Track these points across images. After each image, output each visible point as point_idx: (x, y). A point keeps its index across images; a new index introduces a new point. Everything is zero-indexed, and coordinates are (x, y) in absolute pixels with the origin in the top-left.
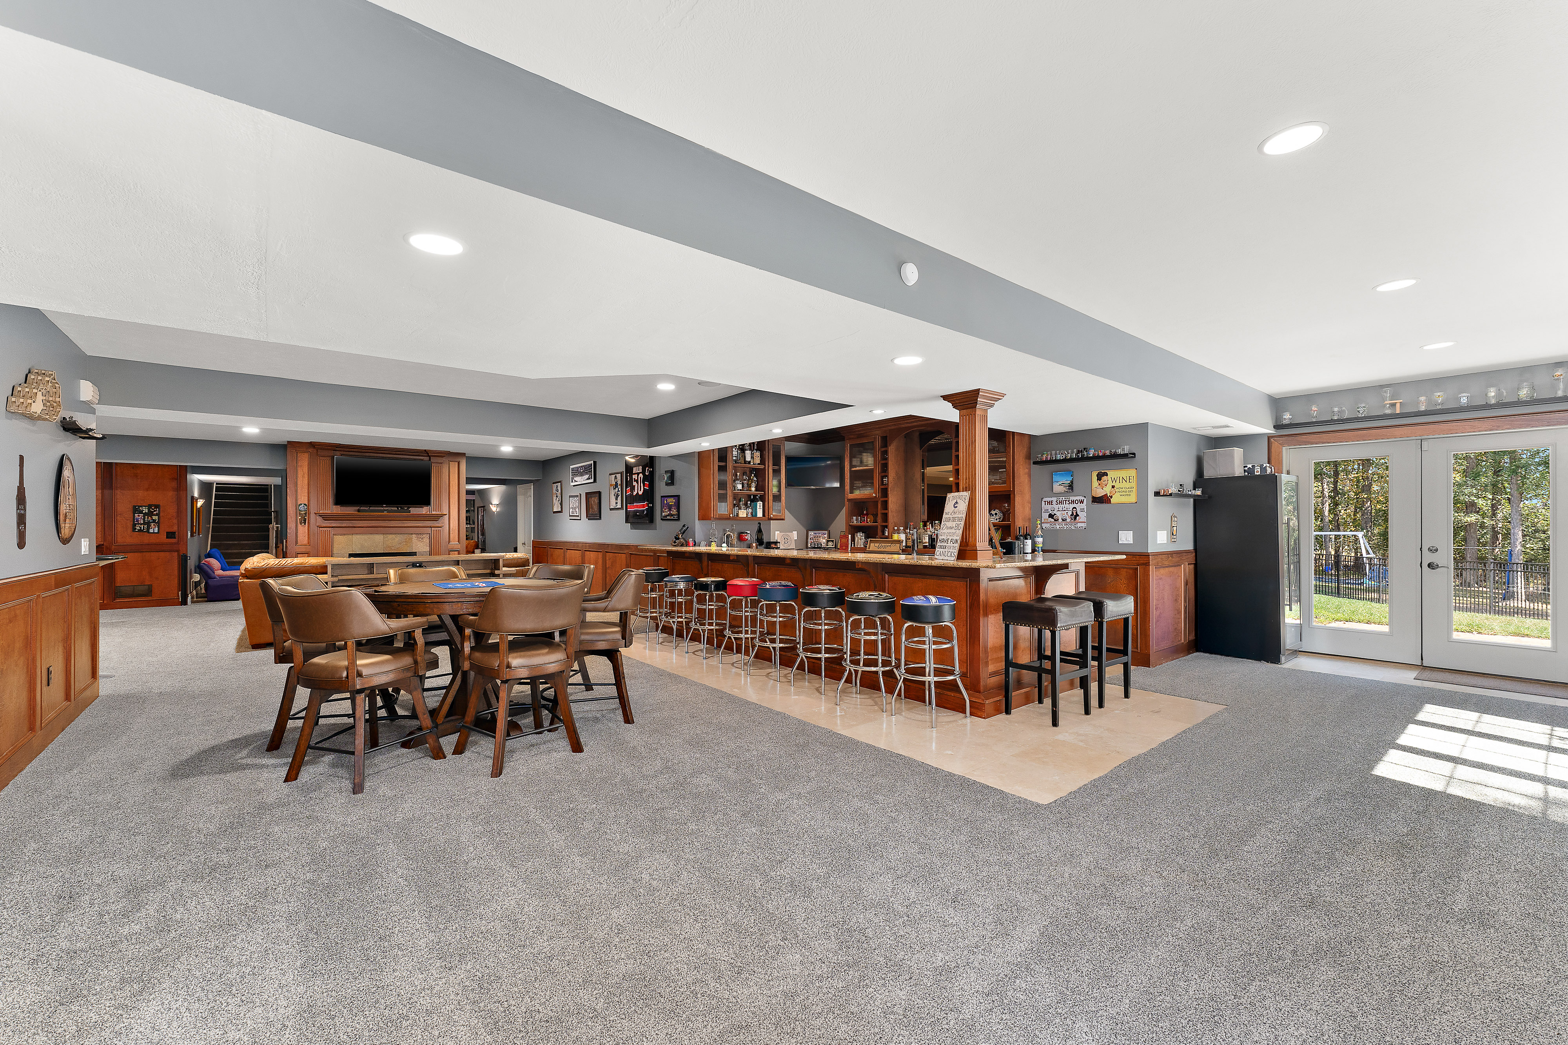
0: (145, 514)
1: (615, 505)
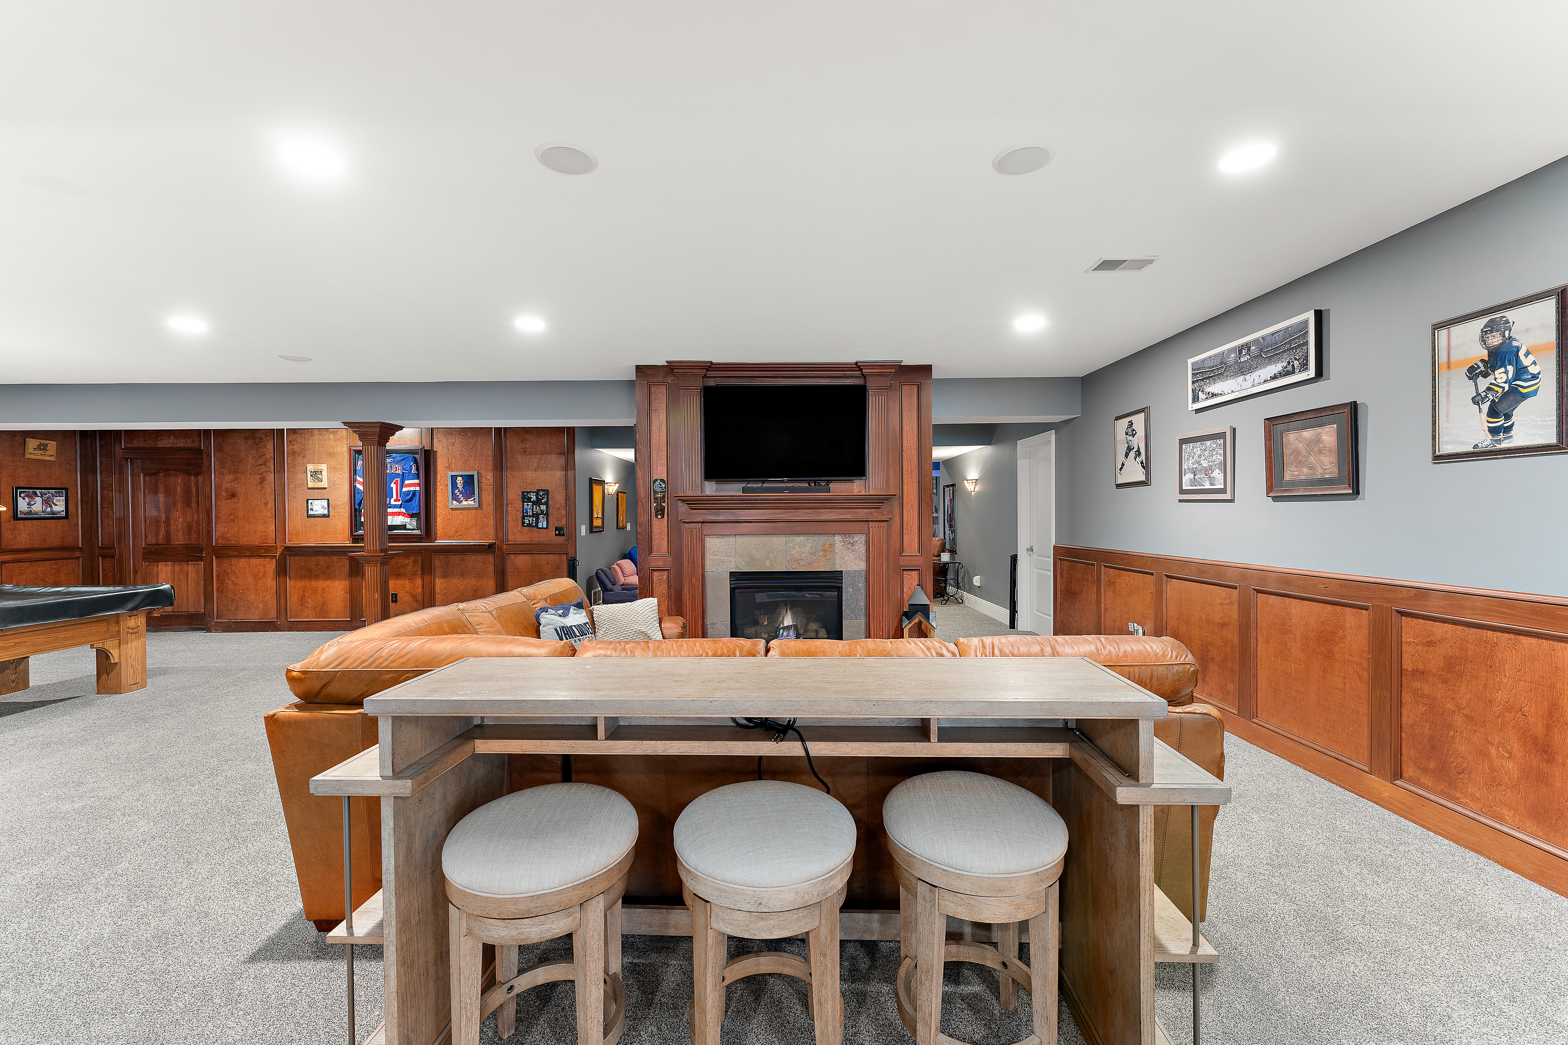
0: (533, 503)
1: (1485, 440)
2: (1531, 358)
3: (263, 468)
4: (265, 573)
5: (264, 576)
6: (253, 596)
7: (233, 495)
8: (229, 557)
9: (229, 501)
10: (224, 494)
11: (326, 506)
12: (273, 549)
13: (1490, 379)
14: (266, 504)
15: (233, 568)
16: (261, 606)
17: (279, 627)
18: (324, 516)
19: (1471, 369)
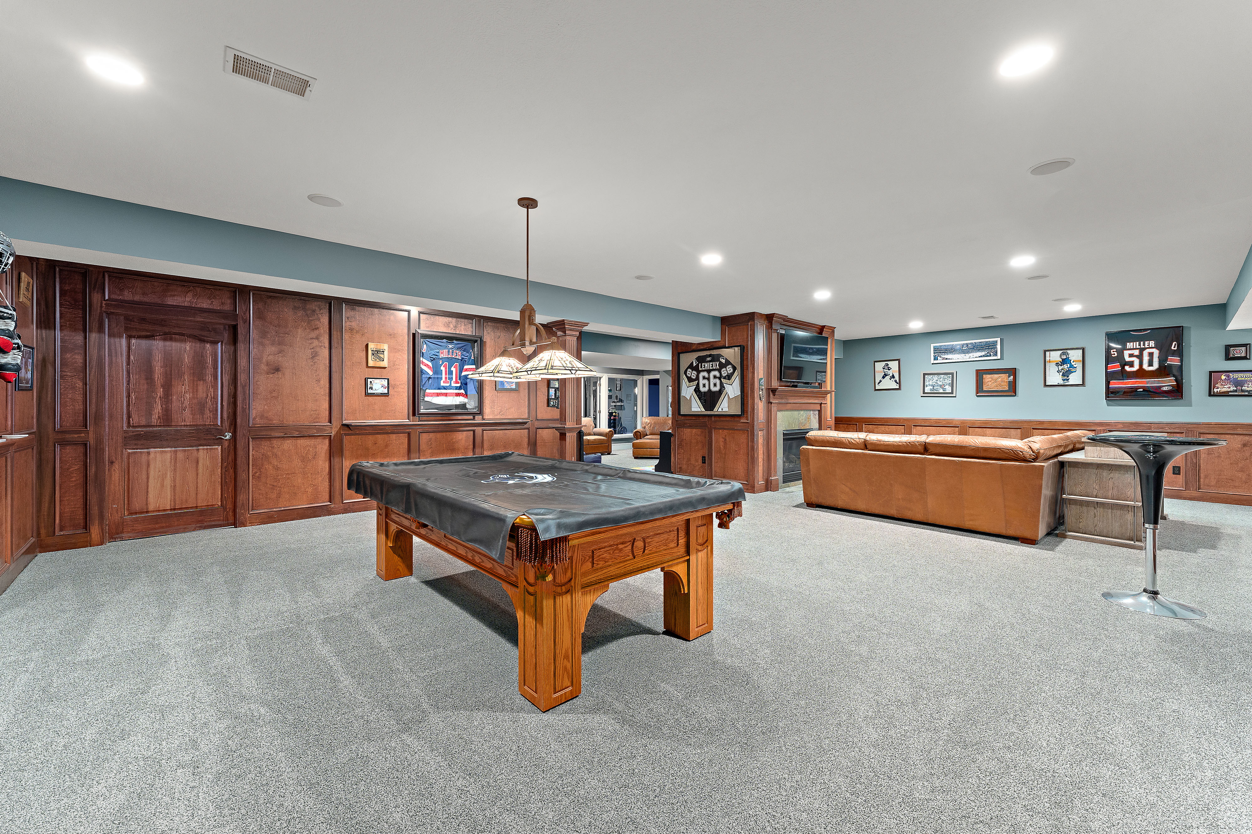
1: (1061, 382)
2: (1074, 363)
3: (316, 343)
4: (315, 455)
5: (314, 458)
6: (299, 480)
7: (277, 369)
8: (270, 438)
9: (271, 376)
10: (264, 367)
11: (386, 385)
12: (327, 429)
13: (1063, 367)
14: (318, 381)
15: (275, 451)
16: (310, 490)
17: (333, 510)
18: (382, 395)
19: (1057, 364)
